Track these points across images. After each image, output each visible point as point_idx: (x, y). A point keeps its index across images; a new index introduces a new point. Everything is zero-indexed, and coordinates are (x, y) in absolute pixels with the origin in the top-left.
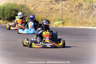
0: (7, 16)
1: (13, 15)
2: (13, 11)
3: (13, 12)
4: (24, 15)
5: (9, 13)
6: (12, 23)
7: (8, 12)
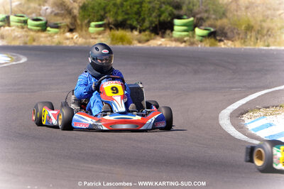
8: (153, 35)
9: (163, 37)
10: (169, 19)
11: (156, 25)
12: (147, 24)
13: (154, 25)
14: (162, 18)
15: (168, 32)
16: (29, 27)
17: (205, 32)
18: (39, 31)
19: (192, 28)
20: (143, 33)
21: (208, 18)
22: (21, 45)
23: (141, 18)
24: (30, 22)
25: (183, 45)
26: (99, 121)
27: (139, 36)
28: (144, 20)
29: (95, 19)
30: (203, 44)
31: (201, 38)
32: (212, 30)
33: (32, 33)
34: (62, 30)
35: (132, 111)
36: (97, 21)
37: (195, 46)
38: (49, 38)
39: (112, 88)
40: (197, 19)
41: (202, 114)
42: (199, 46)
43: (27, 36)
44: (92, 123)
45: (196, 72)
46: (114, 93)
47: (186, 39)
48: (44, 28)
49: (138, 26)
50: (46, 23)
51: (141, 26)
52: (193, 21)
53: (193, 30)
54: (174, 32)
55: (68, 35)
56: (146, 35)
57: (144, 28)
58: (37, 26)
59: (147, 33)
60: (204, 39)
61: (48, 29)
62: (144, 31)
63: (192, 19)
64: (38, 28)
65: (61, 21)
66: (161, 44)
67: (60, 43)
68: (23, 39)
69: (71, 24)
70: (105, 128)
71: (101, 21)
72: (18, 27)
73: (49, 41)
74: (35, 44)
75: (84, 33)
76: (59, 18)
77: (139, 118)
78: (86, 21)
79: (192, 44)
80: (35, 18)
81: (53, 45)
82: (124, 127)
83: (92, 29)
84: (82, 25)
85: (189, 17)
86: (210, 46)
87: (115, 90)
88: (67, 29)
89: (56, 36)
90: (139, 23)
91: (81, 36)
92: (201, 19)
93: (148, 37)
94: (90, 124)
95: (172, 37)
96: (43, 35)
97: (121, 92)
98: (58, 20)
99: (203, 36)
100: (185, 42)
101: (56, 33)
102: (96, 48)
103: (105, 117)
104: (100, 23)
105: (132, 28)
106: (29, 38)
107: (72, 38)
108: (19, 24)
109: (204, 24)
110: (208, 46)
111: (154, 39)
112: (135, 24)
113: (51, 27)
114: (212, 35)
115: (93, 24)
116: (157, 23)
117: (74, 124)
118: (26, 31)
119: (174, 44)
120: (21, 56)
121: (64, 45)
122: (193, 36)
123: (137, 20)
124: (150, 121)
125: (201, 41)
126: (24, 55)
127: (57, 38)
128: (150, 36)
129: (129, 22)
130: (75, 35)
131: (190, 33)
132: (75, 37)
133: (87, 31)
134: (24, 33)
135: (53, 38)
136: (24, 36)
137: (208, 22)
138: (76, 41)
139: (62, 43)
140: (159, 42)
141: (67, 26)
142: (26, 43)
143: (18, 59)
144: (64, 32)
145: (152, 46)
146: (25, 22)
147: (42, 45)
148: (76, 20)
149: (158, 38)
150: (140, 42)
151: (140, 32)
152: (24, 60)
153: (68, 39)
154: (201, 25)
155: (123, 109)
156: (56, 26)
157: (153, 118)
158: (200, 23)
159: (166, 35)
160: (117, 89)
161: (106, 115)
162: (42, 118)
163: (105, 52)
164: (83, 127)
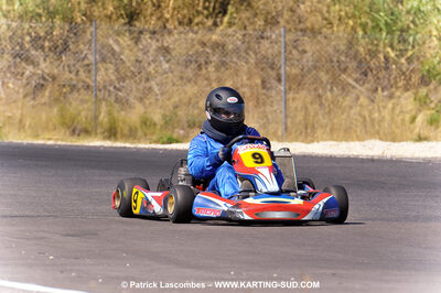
26: (237, 206)
35: (288, 192)
39: (254, 155)
44: (226, 209)
46: (257, 162)
70: (247, 217)
77: (298, 201)
82: (278, 215)
87: (258, 158)
94: (224, 211)
97: (268, 161)
102: (218, 96)
103: (247, 200)
117: (196, 211)
124: (317, 206)
155: (274, 187)
157: (322, 203)
160: (261, 157)
161: (248, 197)
162: (133, 204)
163: (232, 100)
164: (212, 215)
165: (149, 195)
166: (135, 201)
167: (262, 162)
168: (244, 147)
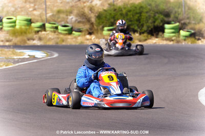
0: (148, 24)
1: (160, 23)
2: (160, 15)
3: (159, 17)
4: (183, 22)
5: (152, 18)
6: (157, 39)
7: (149, 16)
8: (149, 36)
9: (157, 37)
10: (161, 24)
11: (152, 29)
12: (145, 28)
13: (150, 29)
14: (156, 24)
15: (160, 33)
16: (60, 31)
17: (188, 34)
18: (66, 34)
19: (178, 30)
20: (142, 35)
21: (189, 23)
22: (54, 44)
23: (140, 24)
24: (60, 27)
25: (171, 43)
26: (102, 101)
27: (139, 37)
28: (142, 25)
29: (108, 25)
30: (186, 42)
31: (184, 38)
32: (193, 32)
33: (62, 36)
34: (83, 33)
35: (126, 94)
36: (109, 26)
37: (180, 44)
38: (74, 40)
39: (109, 77)
40: (182, 24)
41: (186, 92)
42: (183, 43)
43: (58, 38)
44: (97, 102)
45: (181, 62)
46: (110, 80)
47: (173, 38)
48: (70, 32)
49: (139, 30)
50: (72, 28)
51: (141, 30)
52: (178, 26)
53: (179, 32)
54: (165, 34)
55: (88, 37)
56: (144, 36)
57: (143, 31)
58: (65, 30)
59: (145, 34)
60: (187, 38)
61: (74, 32)
62: (143, 33)
63: (177, 24)
64: (66, 32)
65: (83, 27)
66: (155, 43)
67: (82, 42)
68: (55, 40)
69: (90, 29)
70: (106, 106)
71: (111, 26)
72: (51, 31)
73: (74, 41)
74: (64, 44)
75: (99, 35)
76: (81, 24)
77: (130, 98)
78: (101, 26)
79: (178, 42)
80: (64, 25)
81: (77, 44)
82: (121, 105)
83: (105, 32)
84: (97, 30)
85: (175, 23)
86: (191, 43)
87: (111, 78)
88: (87, 33)
89: (79, 38)
90: (139, 27)
91: (97, 37)
92: (185, 24)
93: (146, 38)
94: (96, 104)
95: (163, 37)
96: (69, 37)
97: (116, 79)
98: (81, 26)
99: (186, 37)
100: (173, 40)
101: (79, 36)
103: (106, 98)
104: (111, 28)
105: (135, 31)
106: (60, 39)
107: (91, 39)
108: (52, 29)
109: (186, 28)
110: (190, 43)
111: (150, 39)
112: (136, 28)
113: (76, 31)
114: (193, 35)
115: (106, 28)
116: (152, 27)
117: (82, 104)
118: (57, 35)
119: (165, 43)
120: (54, 53)
121: (85, 44)
122: (179, 37)
123: (138, 25)
124: (139, 100)
125: (185, 40)
126: (57, 51)
127: (80, 39)
128: (147, 36)
129: (132, 27)
130: (93, 37)
131: (177, 34)
132: (93, 38)
133: (102, 34)
134: (55, 36)
135: (77, 39)
136: (56, 38)
137: (190, 26)
138: (93, 41)
139: (84, 43)
140: (154, 41)
141: (87, 30)
142: (57, 43)
143: (52, 55)
144: (85, 35)
145: (149, 44)
146: (57, 28)
147: (69, 44)
148: (93, 26)
149: (153, 38)
150: (140, 41)
151: (140, 34)
152: (56, 55)
153: (88, 40)
154: (184, 28)
155: (119, 92)
156: (79, 31)
157: (141, 99)
158: (184, 26)
159: (159, 36)
160: (112, 77)
161: (107, 96)
162: (53, 100)
163: (98, 49)
164: (90, 105)
165: (60, 96)
166: (54, 99)
167: (113, 80)
168: (104, 73)
